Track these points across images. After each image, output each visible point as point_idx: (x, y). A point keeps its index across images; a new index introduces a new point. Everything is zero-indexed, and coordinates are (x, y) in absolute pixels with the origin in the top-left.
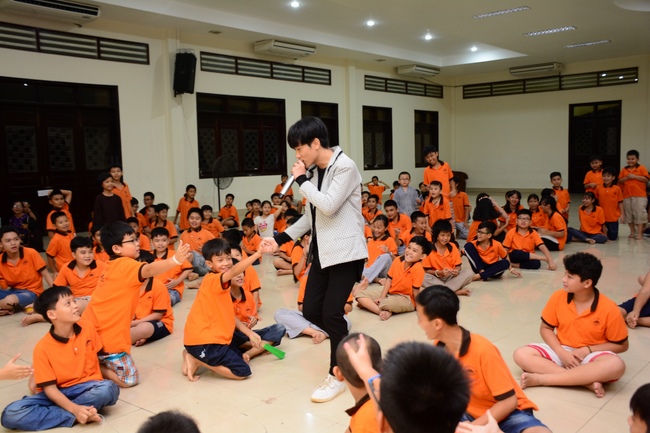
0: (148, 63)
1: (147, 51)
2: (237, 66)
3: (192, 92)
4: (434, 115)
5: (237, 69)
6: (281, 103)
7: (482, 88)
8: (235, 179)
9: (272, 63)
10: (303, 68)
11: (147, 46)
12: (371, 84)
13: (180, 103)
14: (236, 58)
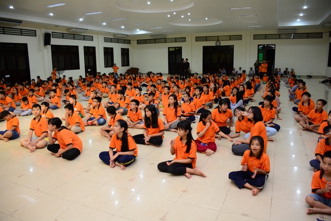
0: (36, 36)
1: (36, 32)
2: (63, 36)
3: (50, 45)
4: (128, 50)
5: (63, 37)
6: (77, 47)
7: (142, 41)
8: (65, 71)
9: (74, 35)
10: (84, 36)
11: (35, 31)
12: (106, 40)
13: (46, 48)
14: (63, 33)
